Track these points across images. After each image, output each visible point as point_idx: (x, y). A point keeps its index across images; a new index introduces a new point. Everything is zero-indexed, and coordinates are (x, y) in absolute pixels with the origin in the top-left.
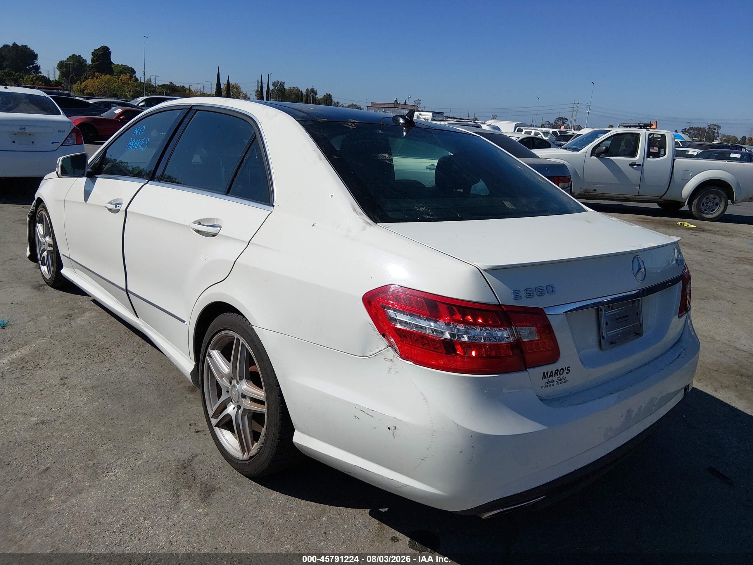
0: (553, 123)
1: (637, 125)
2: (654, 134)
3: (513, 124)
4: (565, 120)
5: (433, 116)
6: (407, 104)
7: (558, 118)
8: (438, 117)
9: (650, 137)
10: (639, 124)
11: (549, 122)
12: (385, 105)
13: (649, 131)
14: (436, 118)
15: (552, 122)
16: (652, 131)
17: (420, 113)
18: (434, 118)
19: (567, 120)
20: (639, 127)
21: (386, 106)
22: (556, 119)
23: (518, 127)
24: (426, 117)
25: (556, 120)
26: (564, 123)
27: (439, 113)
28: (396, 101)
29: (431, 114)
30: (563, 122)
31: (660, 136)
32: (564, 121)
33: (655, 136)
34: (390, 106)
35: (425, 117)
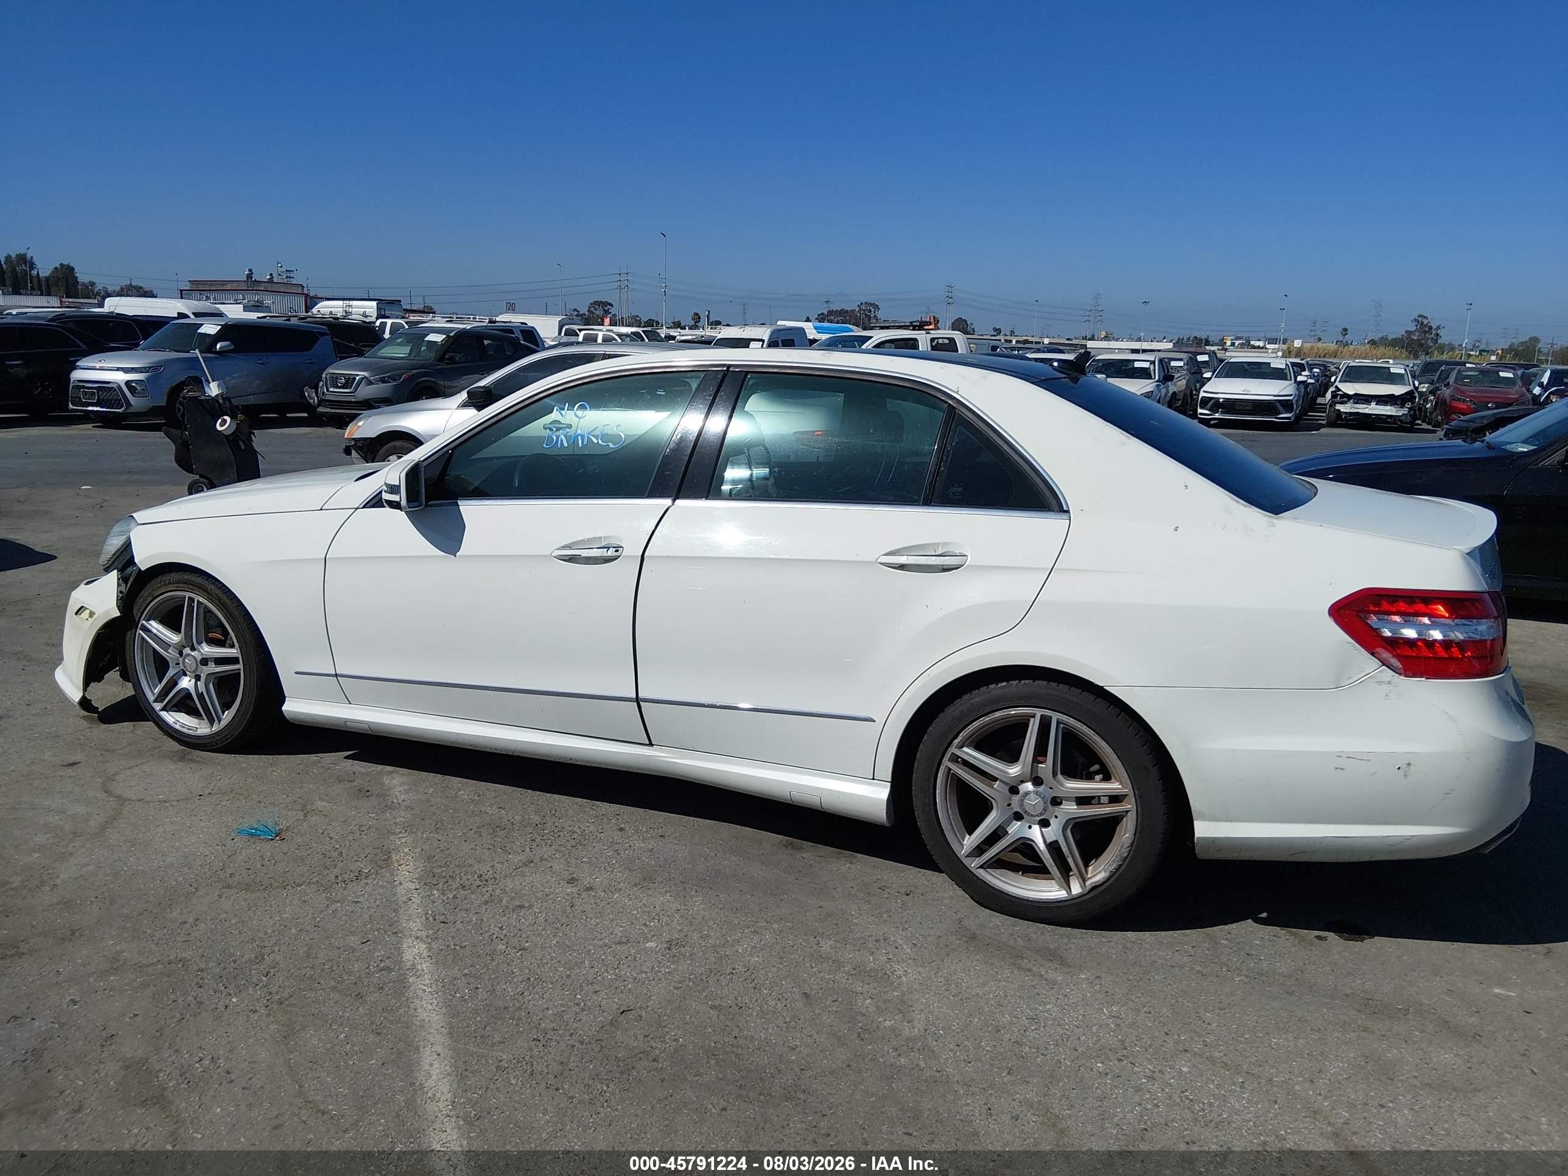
0: (587, 313)
1: (909, 324)
2: (938, 338)
3: (555, 321)
4: (608, 306)
5: (379, 309)
6: (275, 280)
7: (596, 303)
8: (392, 310)
9: (934, 344)
10: (911, 322)
11: (579, 312)
12: (224, 285)
13: (929, 333)
14: (387, 313)
15: (584, 310)
16: (935, 334)
17: (348, 302)
18: (383, 313)
19: (611, 305)
20: (911, 328)
21: (228, 287)
22: (591, 304)
23: (564, 329)
24: (367, 310)
25: (590, 307)
26: (607, 312)
27: (392, 302)
28: (250, 276)
29: (374, 304)
30: (604, 310)
31: (948, 342)
32: (606, 309)
33: (940, 341)
34: (235, 286)
35: (364, 310)
